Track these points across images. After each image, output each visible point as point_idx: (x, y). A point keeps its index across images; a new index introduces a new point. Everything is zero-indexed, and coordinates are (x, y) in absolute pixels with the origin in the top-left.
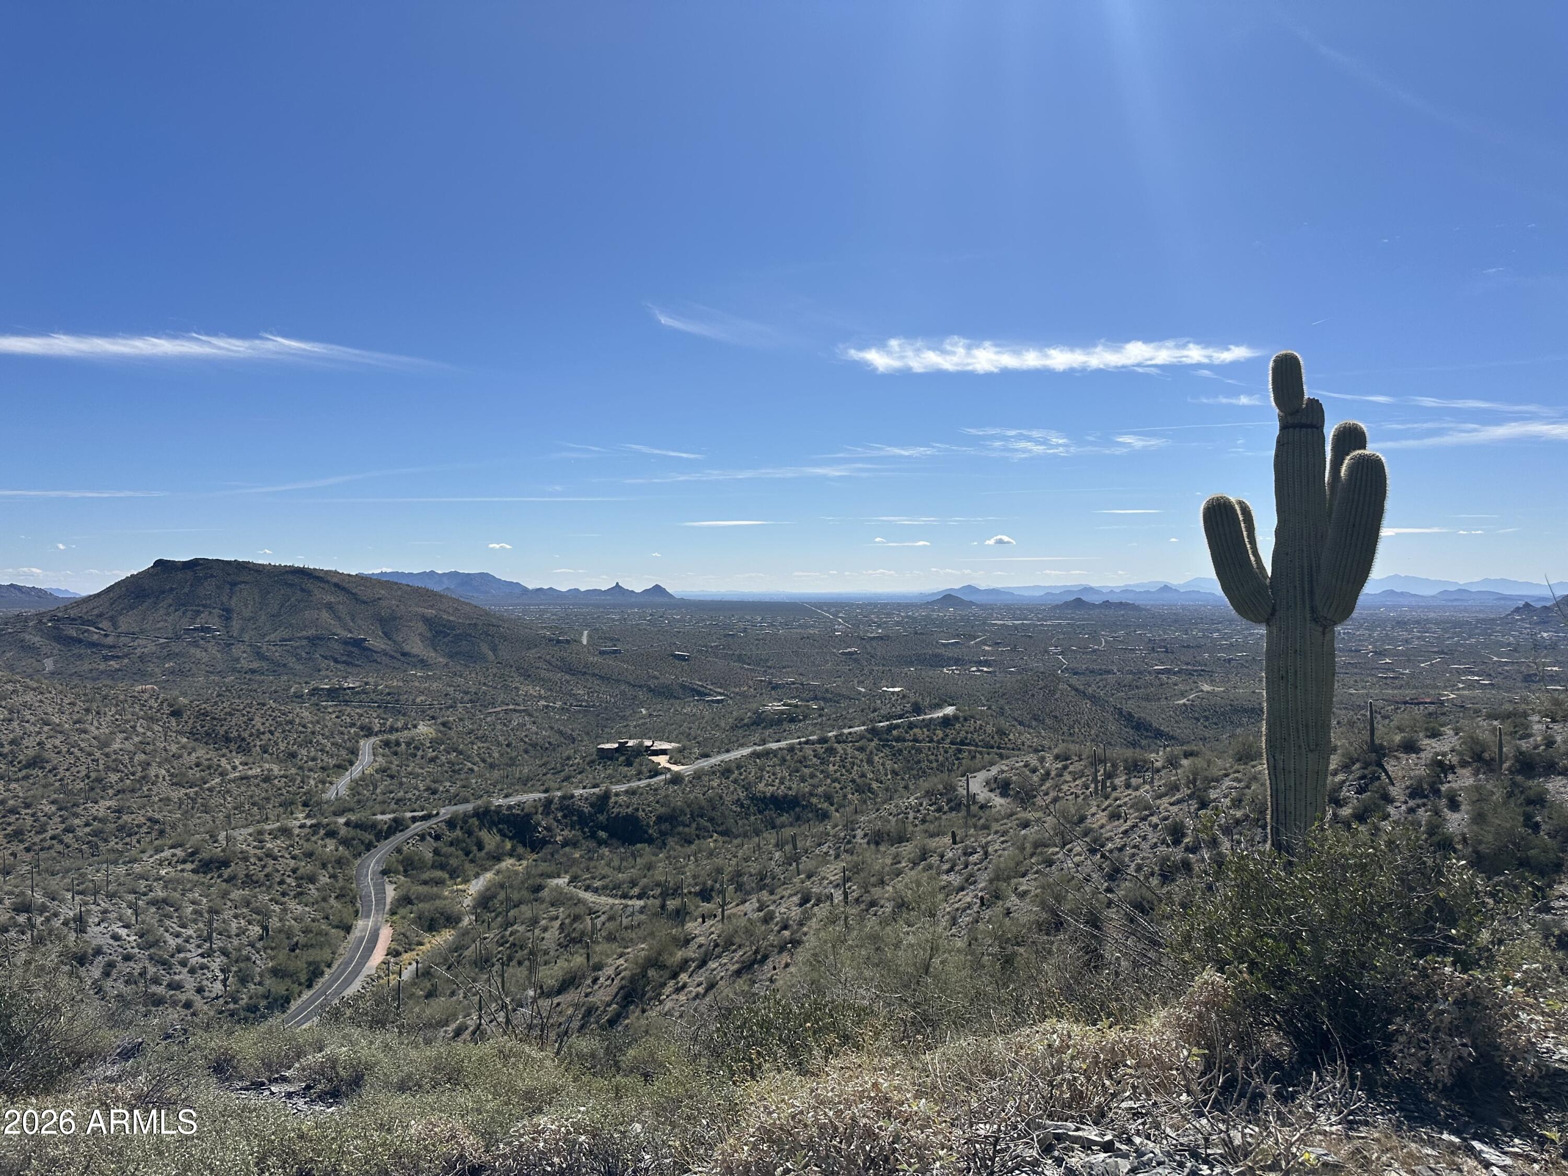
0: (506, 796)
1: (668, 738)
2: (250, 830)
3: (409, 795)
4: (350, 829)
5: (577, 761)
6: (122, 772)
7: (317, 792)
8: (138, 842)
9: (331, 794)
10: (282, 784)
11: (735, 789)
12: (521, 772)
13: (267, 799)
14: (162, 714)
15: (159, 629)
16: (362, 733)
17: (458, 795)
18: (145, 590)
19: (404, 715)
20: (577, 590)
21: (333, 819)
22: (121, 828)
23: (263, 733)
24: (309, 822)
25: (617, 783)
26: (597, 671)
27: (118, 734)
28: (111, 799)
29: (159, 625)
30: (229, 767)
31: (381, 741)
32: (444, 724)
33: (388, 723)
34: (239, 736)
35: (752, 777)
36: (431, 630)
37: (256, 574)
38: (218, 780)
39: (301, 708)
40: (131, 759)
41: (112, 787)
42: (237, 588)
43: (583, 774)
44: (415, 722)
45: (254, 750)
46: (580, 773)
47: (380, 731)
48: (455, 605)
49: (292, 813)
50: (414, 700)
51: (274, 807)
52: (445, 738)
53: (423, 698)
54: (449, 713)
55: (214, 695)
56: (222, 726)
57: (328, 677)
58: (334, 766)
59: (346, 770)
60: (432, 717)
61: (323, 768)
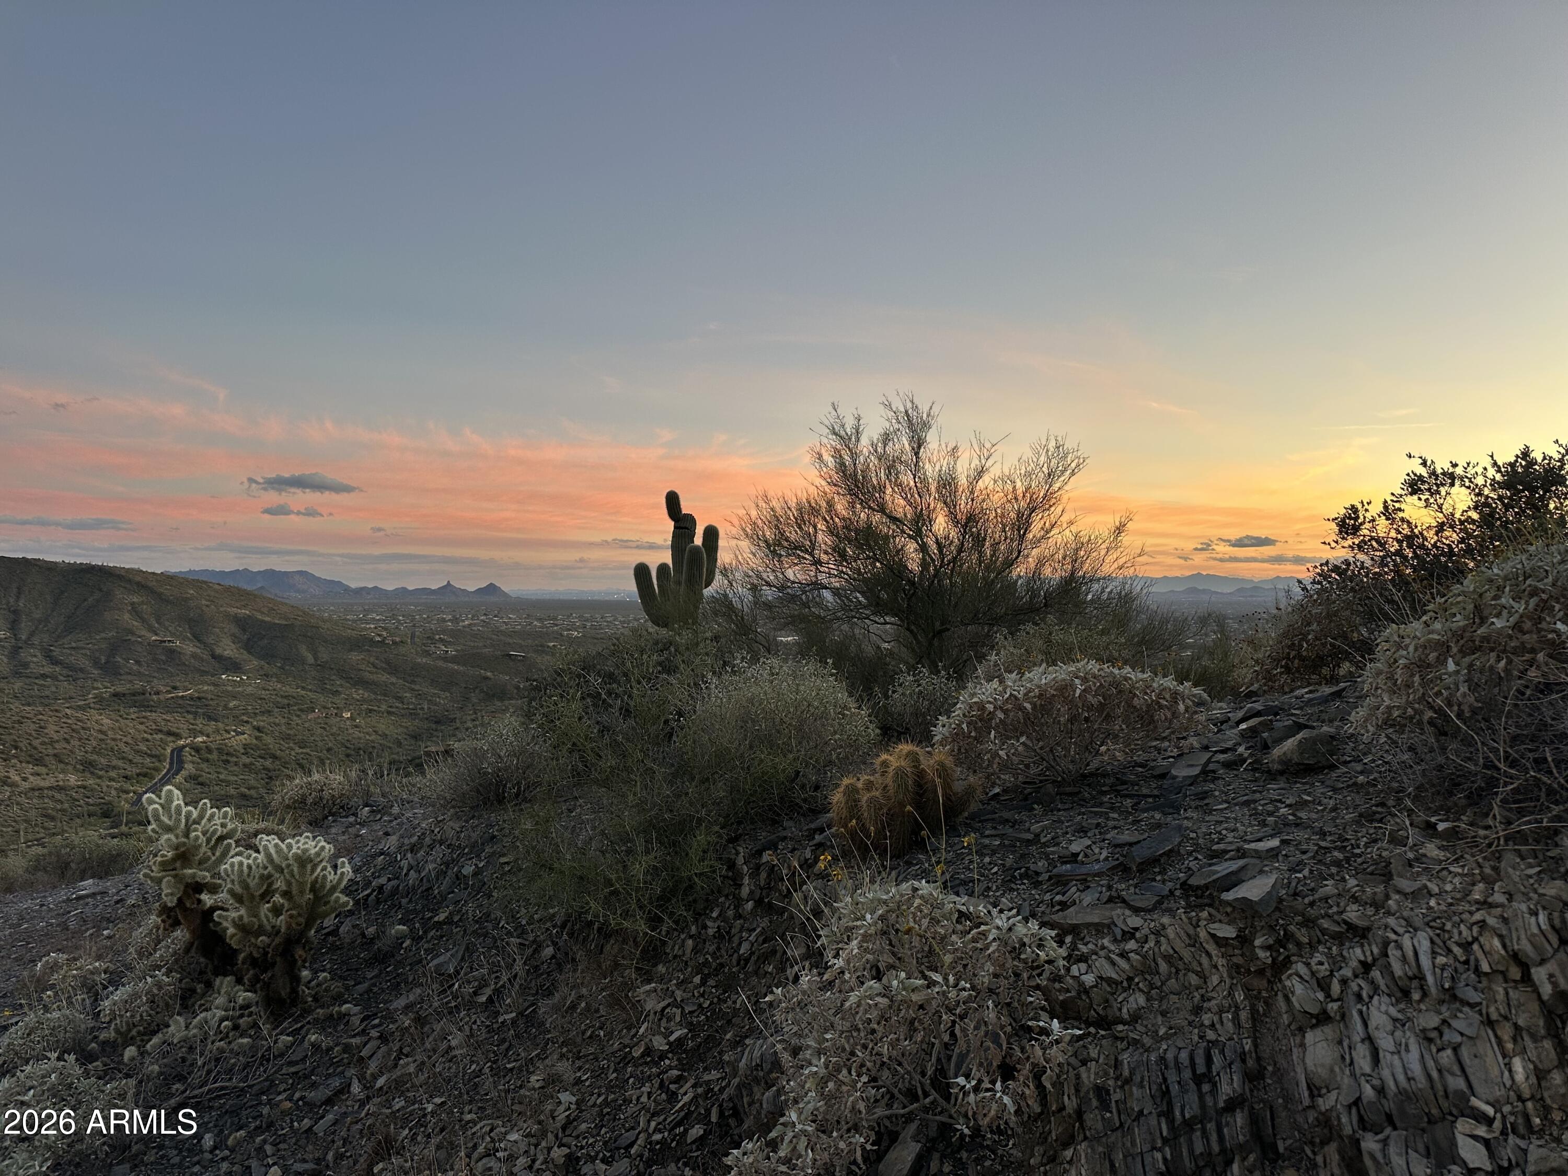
7: (119, 802)
10: (79, 795)
13: (63, 811)
16: (169, 740)
20: (404, 589)
23: (58, 742)
33: (198, 729)
34: (30, 745)
36: (244, 632)
37: (48, 573)
39: (101, 715)
44: (227, 728)
45: (47, 759)
48: (271, 605)
49: (92, 825)
50: (226, 704)
51: (71, 819)
52: (260, 744)
53: (236, 703)
57: (131, 682)
58: (138, 775)
59: (152, 778)
60: (247, 722)
61: (126, 777)
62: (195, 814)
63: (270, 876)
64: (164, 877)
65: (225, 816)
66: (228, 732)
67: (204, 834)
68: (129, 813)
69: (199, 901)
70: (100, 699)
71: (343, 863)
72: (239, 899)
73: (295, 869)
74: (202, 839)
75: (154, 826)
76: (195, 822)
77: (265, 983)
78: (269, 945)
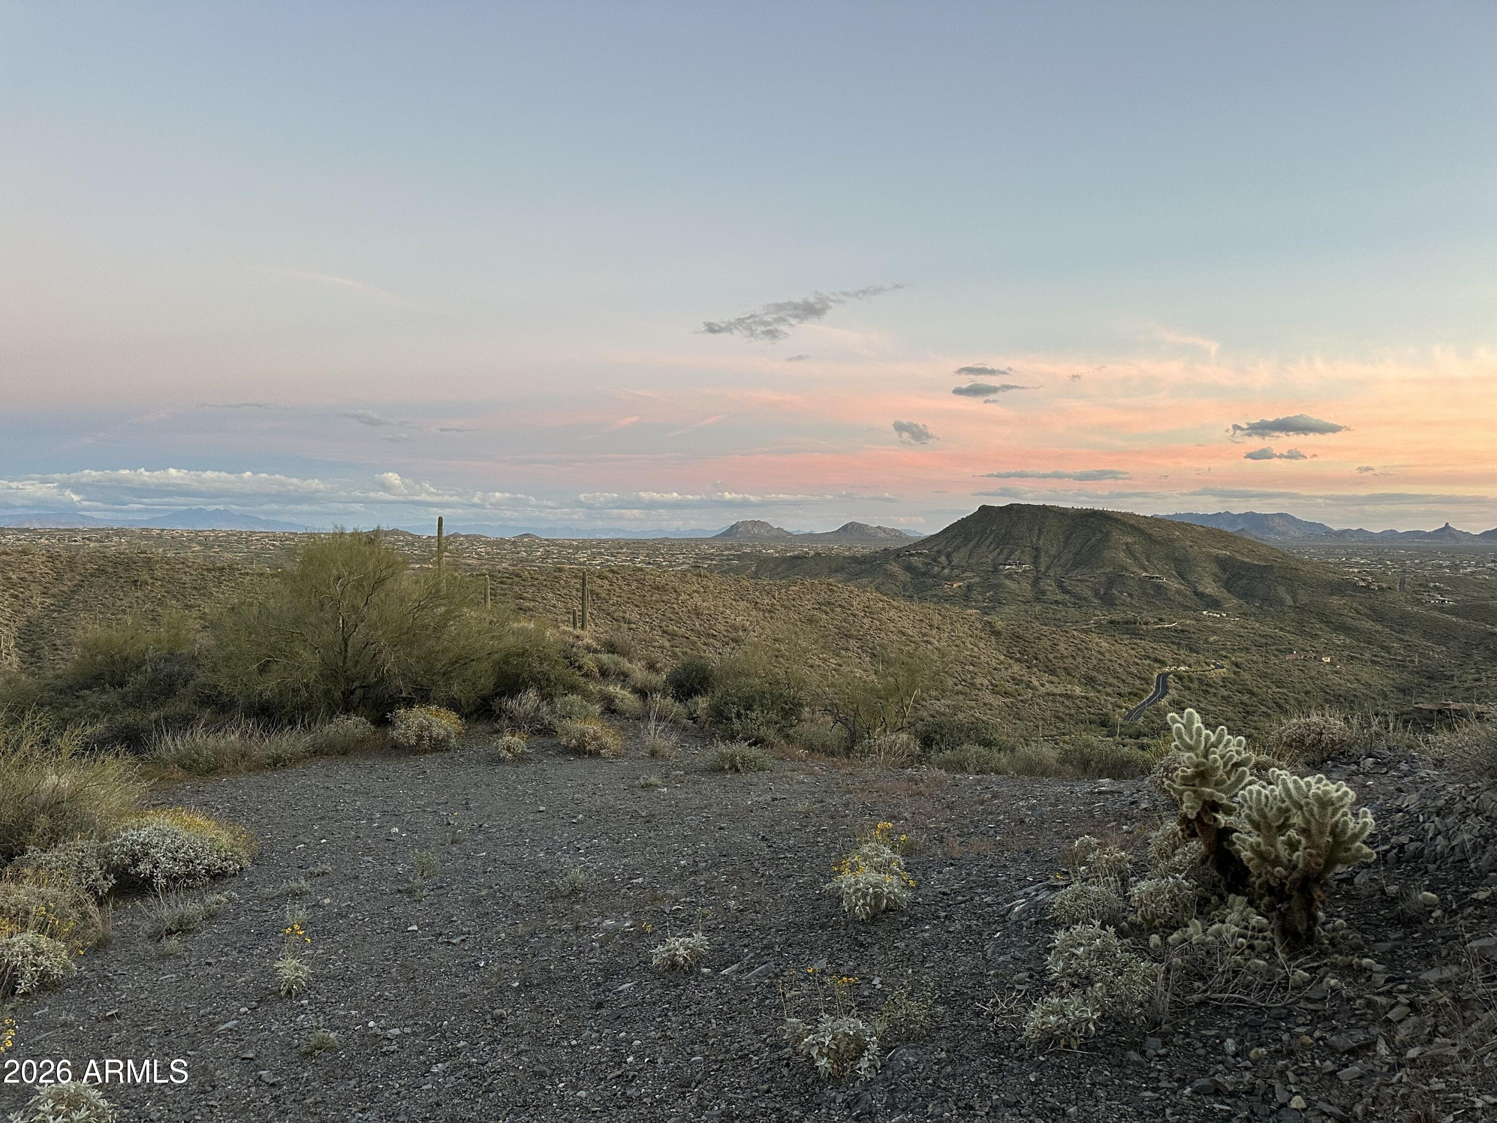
7: (1114, 715)
10: (1083, 704)
13: (1071, 716)
14: (986, 635)
16: (1156, 666)
19: (1198, 652)
29: (982, 561)
31: (1174, 675)
32: (1237, 665)
33: (1182, 659)
36: (1225, 571)
37: (1061, 517)
42: (1046, 530)
44: (1207, 661)
48: (1250, 547)
50: (1206, 639)
51: (1077, 723)
53: (1216, 638)
54: (1242, 655)
57: (1124, 612)
58: (1130, 694)
59: (1141, 698)
60: (1226, 657)
61: (1120, 694)
62: (1213, 738)
63: (1287, 810)
64: (1185, 791)
65: (1239, 744)
66: (1208, 664)
67: (1222, 757)
68: (1122, 726)
69: (1216, 819)
70: (1099, 624)
71: (1365, 812)
72: (1256, 826)
73: (1315, 809)
74: (1220, 762)
75: (1177, 743)
76: (1213, 745)
77: (1281, 913)
78: (1286, 878)
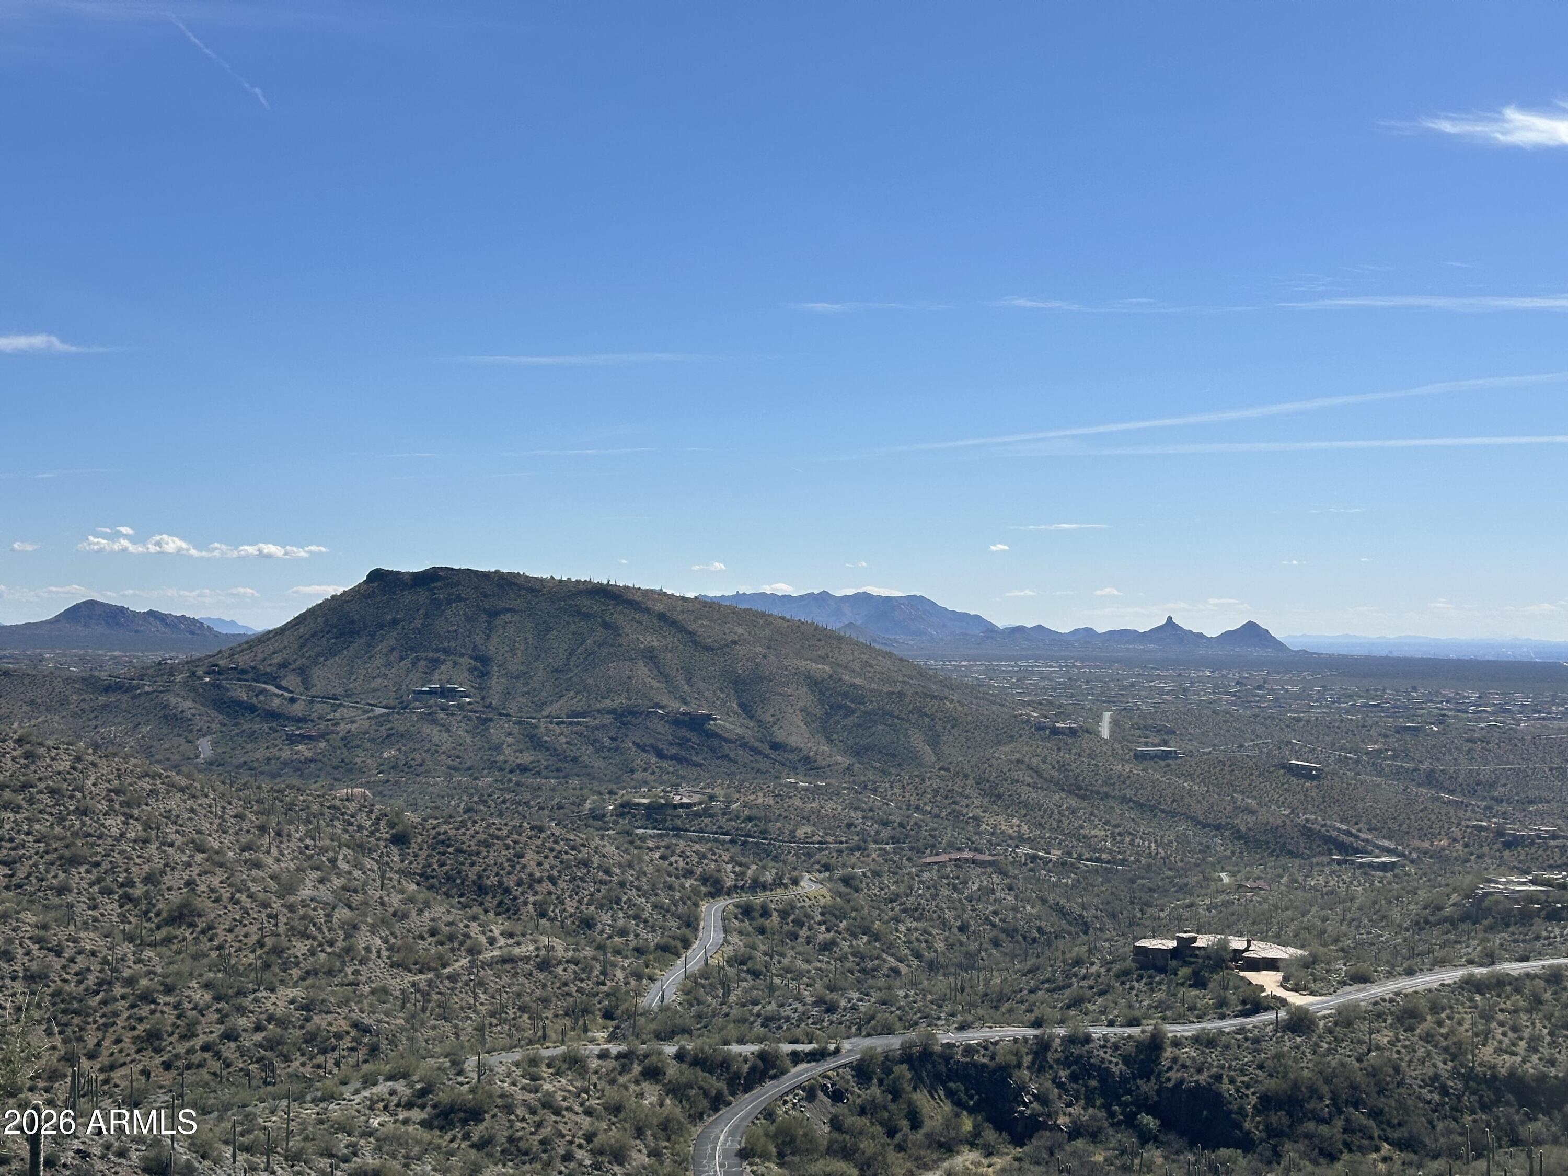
0: (962, 1028)
1: (1278, 936)
2: (517, 1056)
3: (787, 1011)
4: (684, 1066)
5: (1094, 969)
6: (314, 939)
7: (627, 992)
8: (337, 1064)
9: (650, 999)
10: (569, 976)
11: (1429, 1054)
12: (987, 982)
13: (545, 1001)
14: (378, 839)
15: (375, 690)
16: (703, 889)
17: (873, 1018)
18: (353, 622)
19: (775, 858)
20: (1089, 631)
21: (655, 1045)
22: (310, 1038)
23: (540, 881)
24: (614, 1049)
25: (1176, 1020)
26: (1129, 793)
27: (309, 872)
28: (295, 986)
29: (374, 684)
30: (483, 939)
31: (737, 906)
32: (847, 881)
33: (750, 872)
34: (500, 883)
35: (1464, 1032)
36: (822, 703)
37: (529, 597)
38: (464, 962)
39: (602, 838)
40: (328, 916)
41: (297, 964)
42: (499, 621)
43: (1108, 996)
44: (795, 874)
45: (523, 910)
46: (1102, 993)
47: (736, 887)
48: (865, 657)
49: (586, 1030)
50: (792, 832)
51: (556, 1016)
52: (847, 908)
53: (809, 829)
54: (853, 859)
55: (461, 809)
56: (473, 864)
59: (678, 954)
60: (825, 865)
61: (638, 950)
66: (795, 881)
